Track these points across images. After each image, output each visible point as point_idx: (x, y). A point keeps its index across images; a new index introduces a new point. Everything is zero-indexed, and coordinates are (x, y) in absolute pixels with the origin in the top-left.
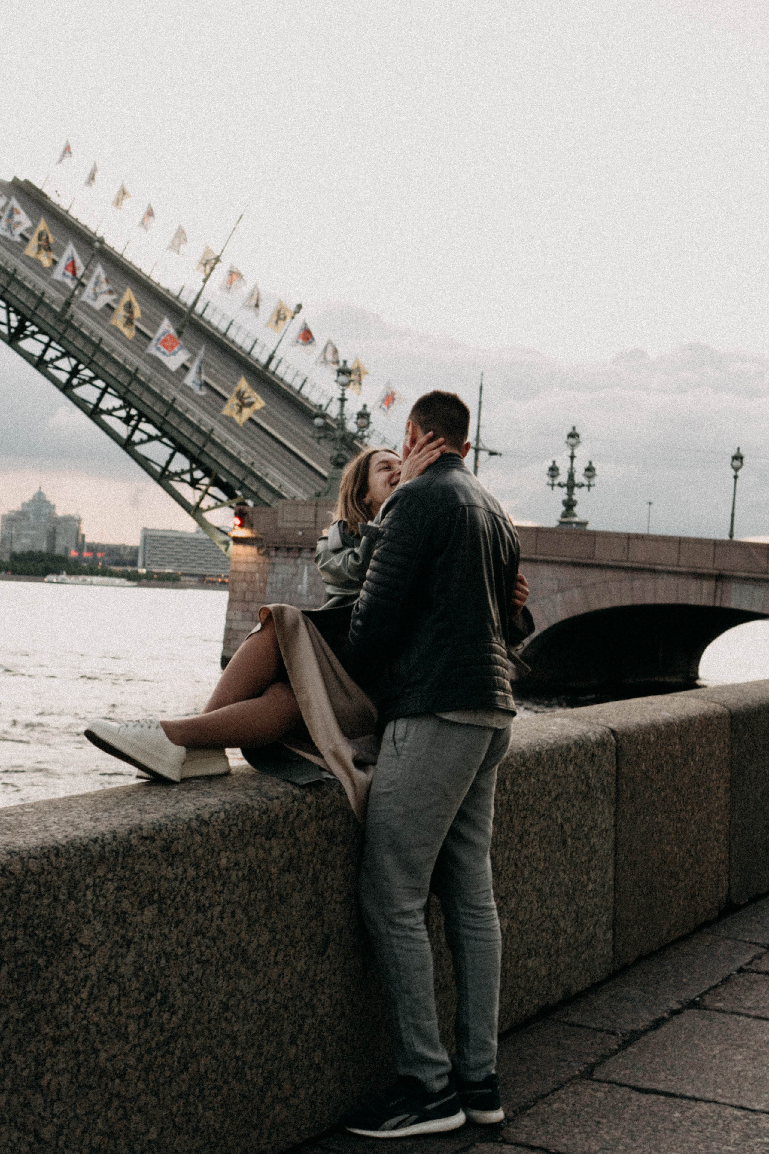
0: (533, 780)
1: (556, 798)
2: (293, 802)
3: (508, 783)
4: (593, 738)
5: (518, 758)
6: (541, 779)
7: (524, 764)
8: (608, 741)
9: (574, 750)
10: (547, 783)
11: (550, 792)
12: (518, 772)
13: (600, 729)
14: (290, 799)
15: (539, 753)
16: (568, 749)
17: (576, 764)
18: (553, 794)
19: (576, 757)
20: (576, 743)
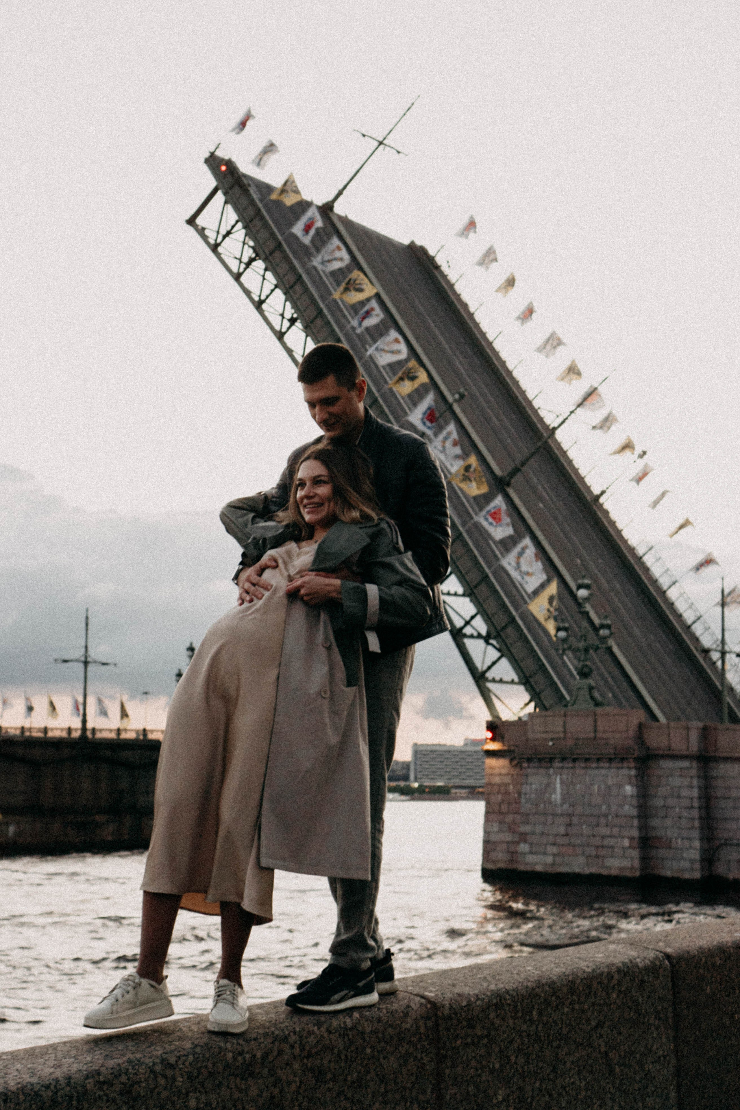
0: (566, 1010)
1: (597, 1026)
2: (273, 1043)
3: (534, 1013)
4: (641, 965)
5: (547, 988)
6: (577, 1006)
7: (554, 994)
8: (661, 966)
9: (616, 976)
10: (583, 1011)
11: (588, 1021)
12: (547, 1002)
13: (651, 955)
14: (270, 1040)
15: (572, 982)
16: (610, 976)
17: (620, 991)
18: (593, 1023)
19: (619, 984)
20: (619, 970)
